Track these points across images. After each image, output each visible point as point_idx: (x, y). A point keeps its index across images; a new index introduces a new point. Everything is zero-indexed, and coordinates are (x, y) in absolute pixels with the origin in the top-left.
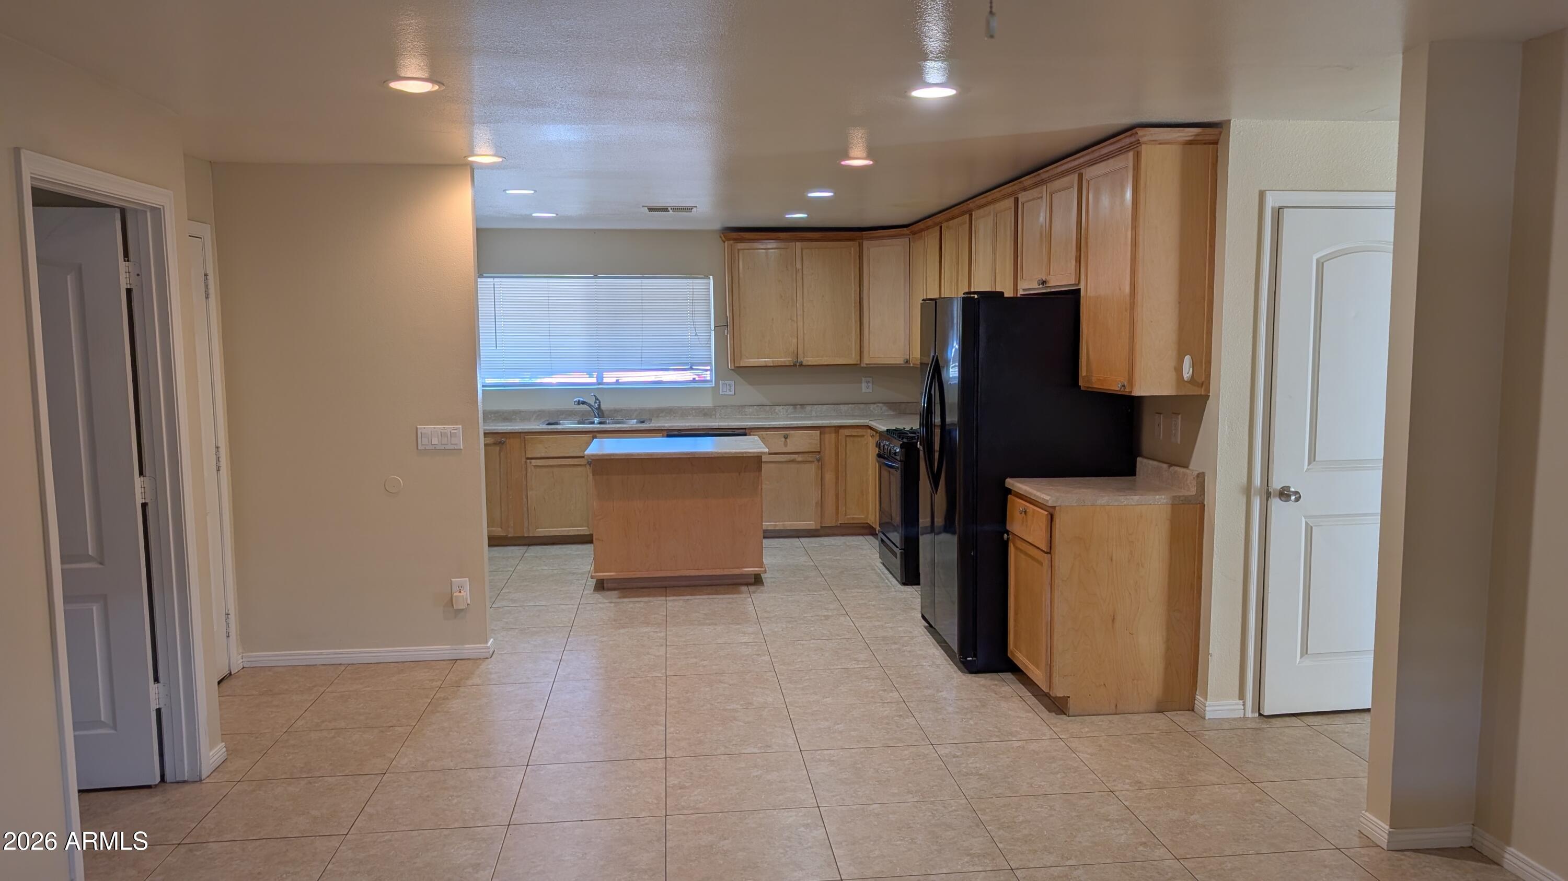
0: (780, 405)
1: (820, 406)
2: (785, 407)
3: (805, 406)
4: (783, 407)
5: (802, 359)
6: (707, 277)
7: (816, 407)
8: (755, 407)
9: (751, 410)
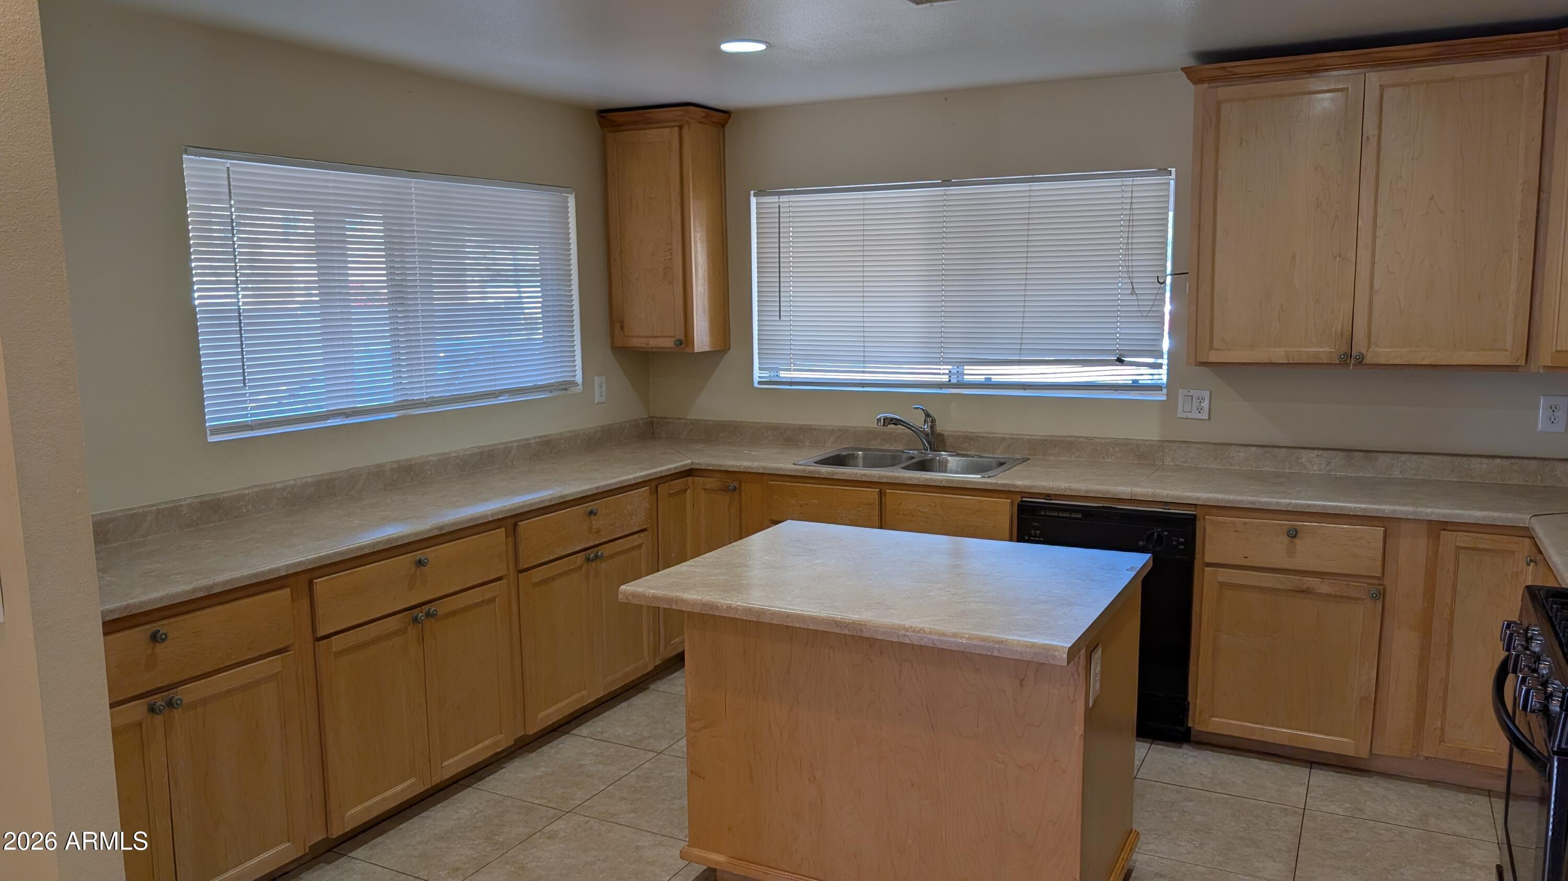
0: (1313, 449)
1: (1415, 457)
2: (1325, 453)
3: (1376, 455)
4: (1320, 452)
5: (1364, 351)
6: (1164, 171)
7: (1404, 458)
8: (1253, 449)
9: (1242, 454)
